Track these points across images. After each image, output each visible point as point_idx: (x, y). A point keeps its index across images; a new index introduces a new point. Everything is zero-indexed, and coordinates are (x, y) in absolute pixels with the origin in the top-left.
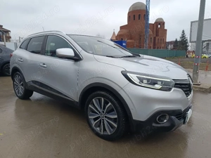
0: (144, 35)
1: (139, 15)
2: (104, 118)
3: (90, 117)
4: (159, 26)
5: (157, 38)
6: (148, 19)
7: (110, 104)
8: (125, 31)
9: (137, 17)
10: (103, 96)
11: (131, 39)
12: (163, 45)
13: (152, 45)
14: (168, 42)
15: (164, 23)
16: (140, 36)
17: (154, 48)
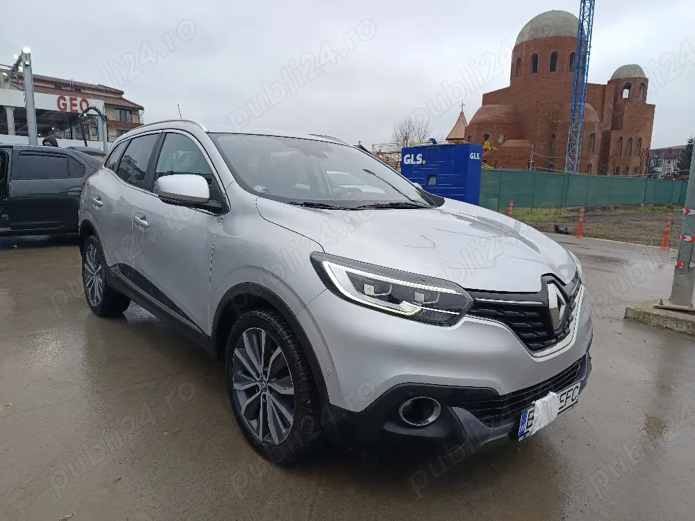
0: (566, 126)
1: (554, 57)
2: (268, 393)
3: (236, 386)
4: (626, 94)
5: (615, 135)
6: (583, 69)
7: (279, 350)
8: (499, 110)
9: (544, 64)
10: (266, 326)
11: (520, 136)
12: (636, 161)
13: (594, 160)
14: (658, 152)
15: (644, 84)
16: (554, 126)
17: (602, 170)
